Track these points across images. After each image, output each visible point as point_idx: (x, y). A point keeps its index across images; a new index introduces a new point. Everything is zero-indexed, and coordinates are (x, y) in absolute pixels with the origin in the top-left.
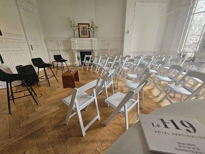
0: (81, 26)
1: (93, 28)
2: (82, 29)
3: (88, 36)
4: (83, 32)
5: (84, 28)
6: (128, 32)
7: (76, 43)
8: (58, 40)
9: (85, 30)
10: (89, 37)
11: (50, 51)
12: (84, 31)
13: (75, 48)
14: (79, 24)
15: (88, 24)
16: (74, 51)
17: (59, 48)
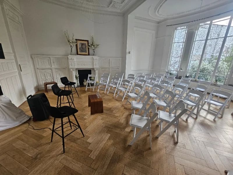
0: (79, 42)
1: (93, 45)
2: (81, 45)
3: (87, 53)
4: (81, 48)
5: (82, 44)
6: (129, 53)
7: (75, 61)
8: (50, 57)
9: (84, 46)
10: (89, 55)
11: (38, 70)
12: (83, 48)
13: (73, 67)
14: (76, 40)
15: (88, 41)
16: (71, 70)
17: (51, 66)
